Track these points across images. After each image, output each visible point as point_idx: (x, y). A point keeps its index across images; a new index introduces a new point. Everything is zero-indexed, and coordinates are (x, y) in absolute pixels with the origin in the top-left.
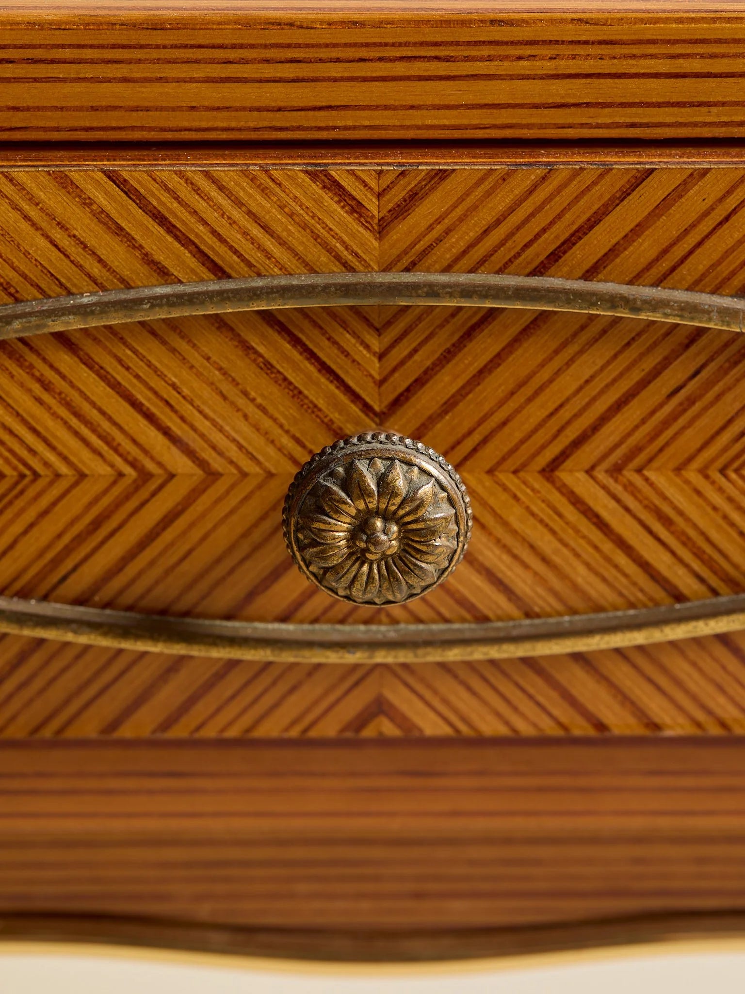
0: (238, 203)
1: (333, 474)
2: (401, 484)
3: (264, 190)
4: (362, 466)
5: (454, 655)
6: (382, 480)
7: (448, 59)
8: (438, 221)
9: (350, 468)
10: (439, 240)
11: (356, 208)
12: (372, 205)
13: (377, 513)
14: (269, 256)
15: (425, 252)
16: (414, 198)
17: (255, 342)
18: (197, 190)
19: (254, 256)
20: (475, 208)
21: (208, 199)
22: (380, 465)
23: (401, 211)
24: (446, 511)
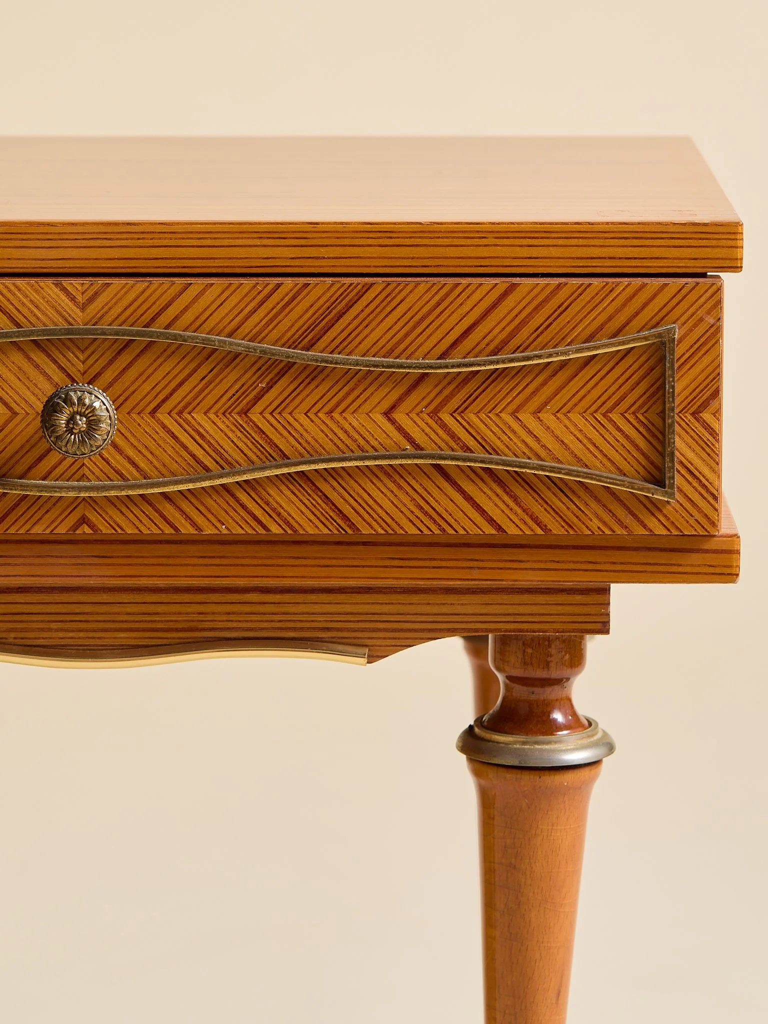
0: (26, 296)
1: (60, 398)
2: (87, 401)
3: (36, 291)
4: (72, 394)
5: (113, 493)
6: (79, 399)
7: (110, 239)
8: (106, 305)
9: (67, 394)
10: (106, 313)
11: (73, 299)
12: (80, 298)
13: (77, 413)
14: (38, 318)
15: (101, 318)
16: (96, 295)
17: (32, 355)
18: (10, 291)
19: (33, 319)
20: (121, 299)
21: (14, 294)
22: (79, 394)
23: (91, 300)
24: (105, 413)
